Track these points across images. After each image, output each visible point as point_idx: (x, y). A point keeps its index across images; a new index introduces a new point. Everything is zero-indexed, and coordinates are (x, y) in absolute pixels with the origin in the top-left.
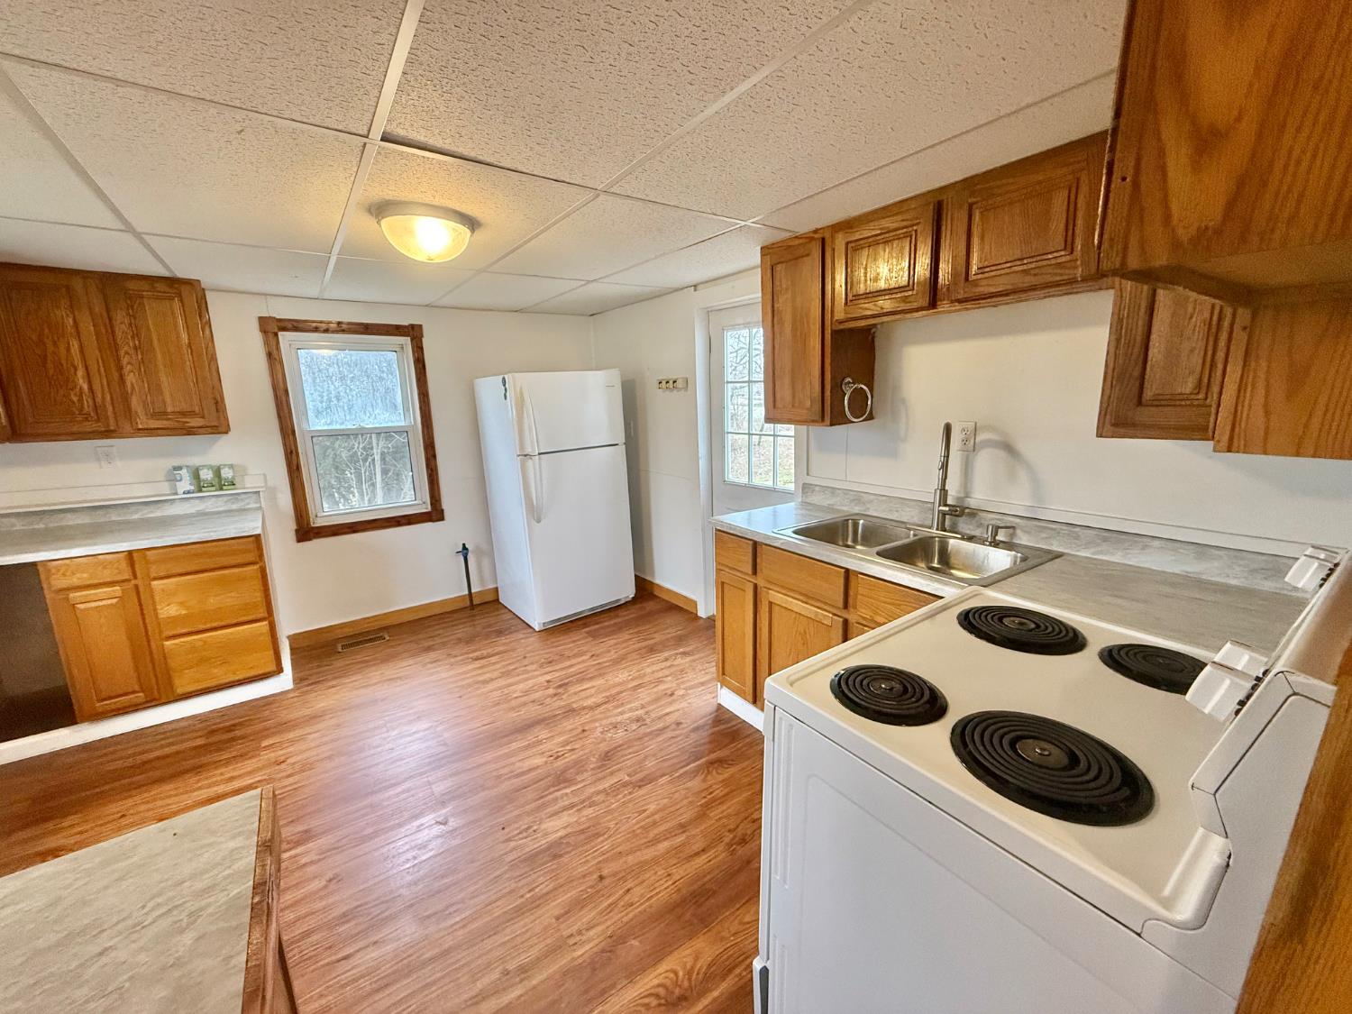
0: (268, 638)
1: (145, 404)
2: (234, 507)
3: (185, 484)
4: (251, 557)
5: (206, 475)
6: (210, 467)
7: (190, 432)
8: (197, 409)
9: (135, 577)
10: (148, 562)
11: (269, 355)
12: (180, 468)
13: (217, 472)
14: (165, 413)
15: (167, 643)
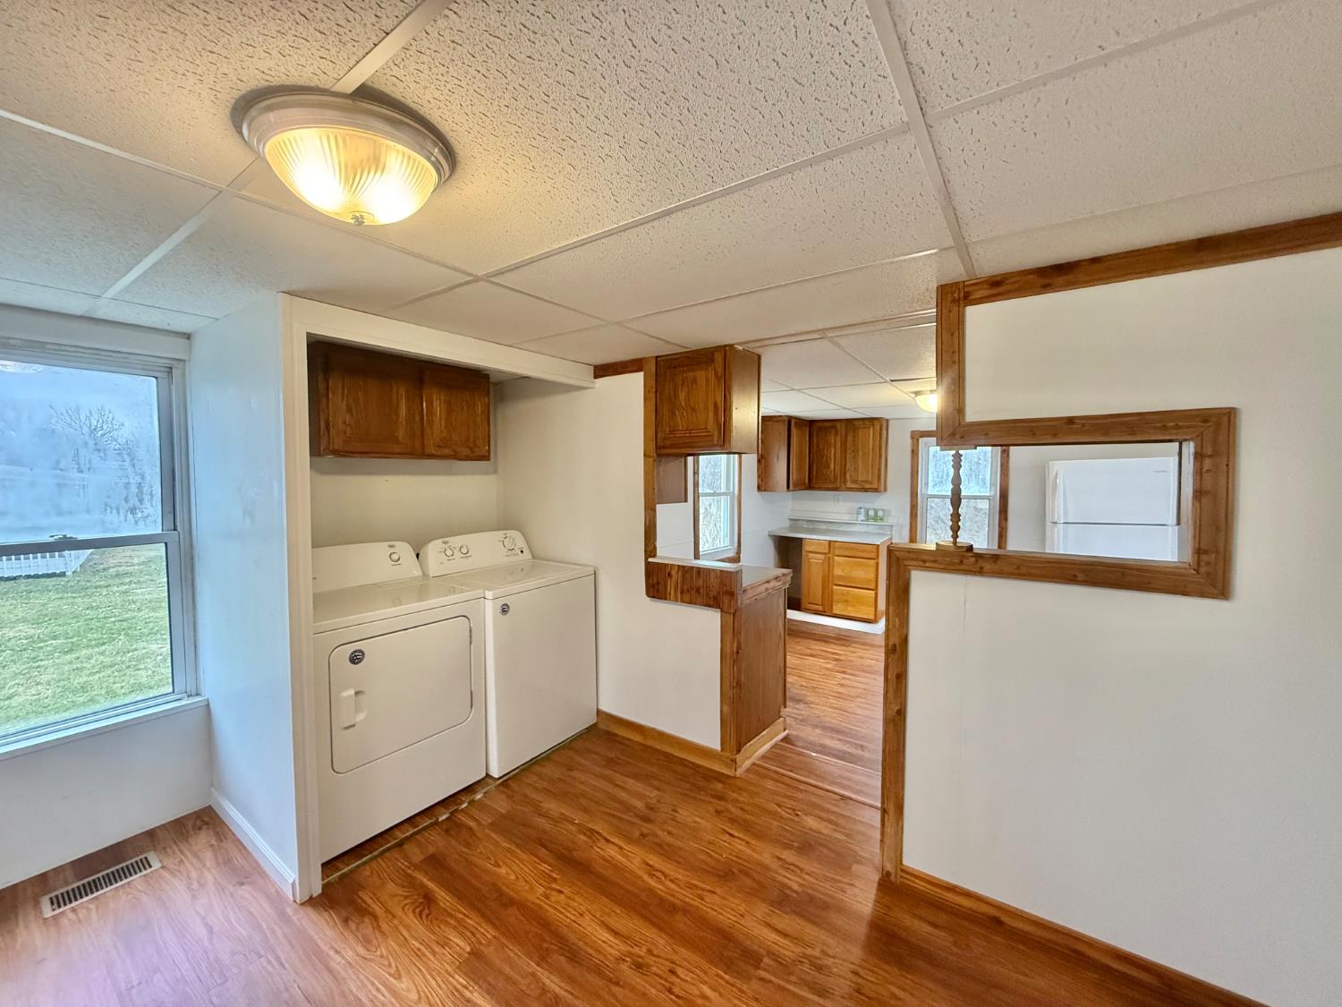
0: (873, 600)
1: (851, 477)
2: (881, 532)
3: (862, 517)
4: (873, 555)
5: (872, 513)
6: (875, 509)
7: (866, 490)
8: (870, 479)
9: (829, 552)
10: (835, 548)
11: (913, 451)
12: (860, 508)
13: (876, 513)
14: (857, 481)
15: (835, 587)
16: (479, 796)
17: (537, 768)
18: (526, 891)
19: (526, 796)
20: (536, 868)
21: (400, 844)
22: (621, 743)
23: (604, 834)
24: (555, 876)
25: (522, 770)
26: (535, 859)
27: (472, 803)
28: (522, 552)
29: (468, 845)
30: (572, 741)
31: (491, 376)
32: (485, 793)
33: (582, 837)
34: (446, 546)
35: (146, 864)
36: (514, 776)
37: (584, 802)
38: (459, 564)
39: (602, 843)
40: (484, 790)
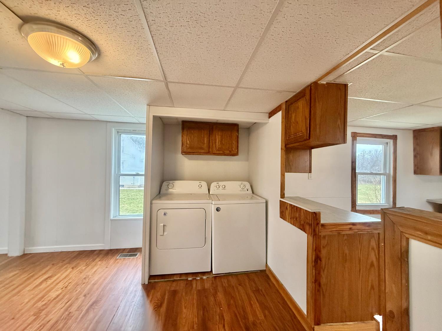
16: (205, 277)
17: (230, 278)
18: (182, 324)
19: (217, 286)
20: (193, 318)
21: (174, 281)
22: (269, 284)
23: (226, 323)
24: (195, 326)
25: (224, 275)
26: (196, 315)
27: (202, 279)
28: (247, 190)
29: (186, 293)
30: (251, 273)
31: (239, 125)
32: (208, 277)
33: (218, 317)
34: (218, 184)
35: (136, 255)
36: (221, 276)
37: (232, 302)
38: (221, 191)
39: (221, 326)
40: (207, 276)
